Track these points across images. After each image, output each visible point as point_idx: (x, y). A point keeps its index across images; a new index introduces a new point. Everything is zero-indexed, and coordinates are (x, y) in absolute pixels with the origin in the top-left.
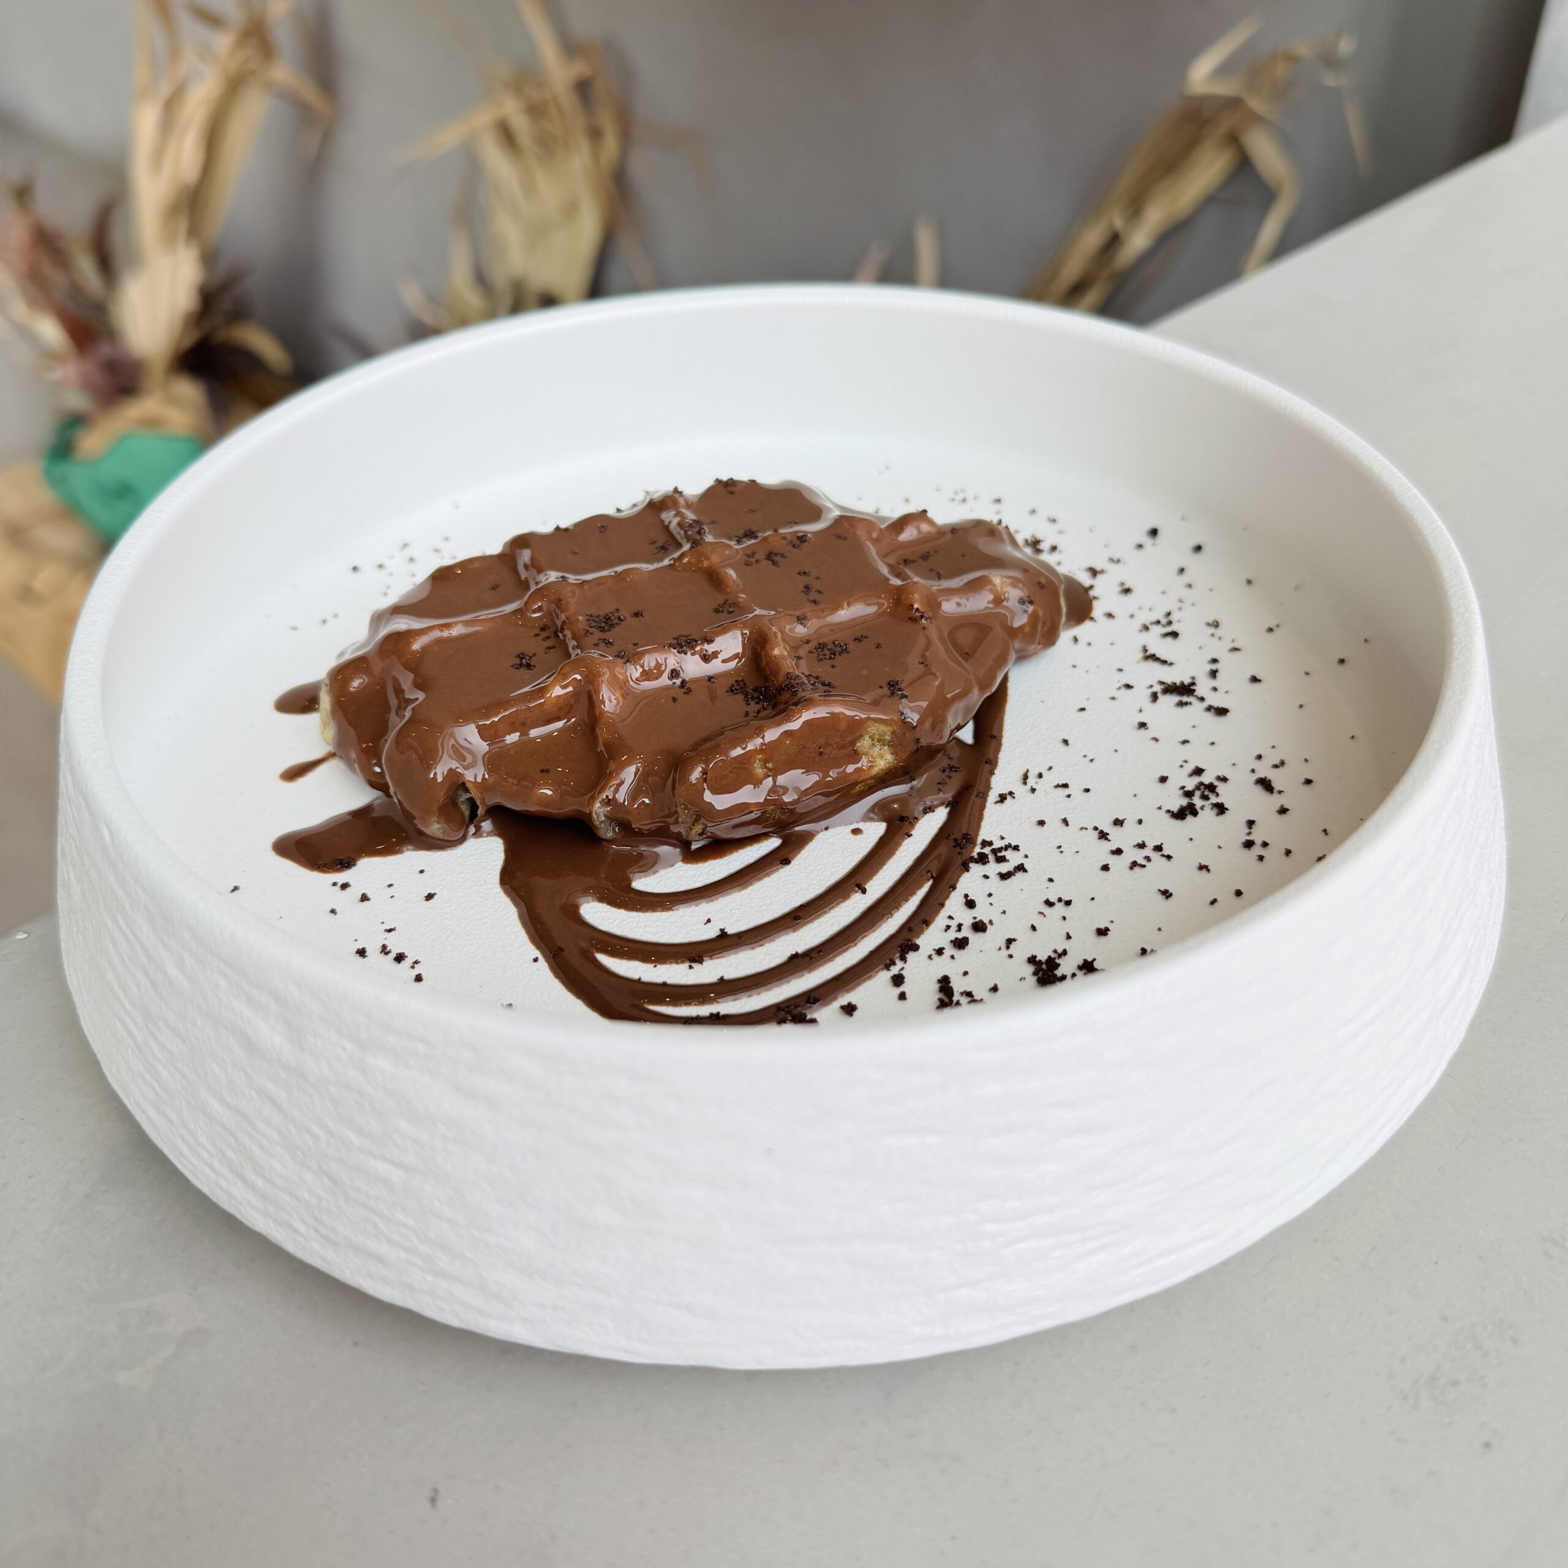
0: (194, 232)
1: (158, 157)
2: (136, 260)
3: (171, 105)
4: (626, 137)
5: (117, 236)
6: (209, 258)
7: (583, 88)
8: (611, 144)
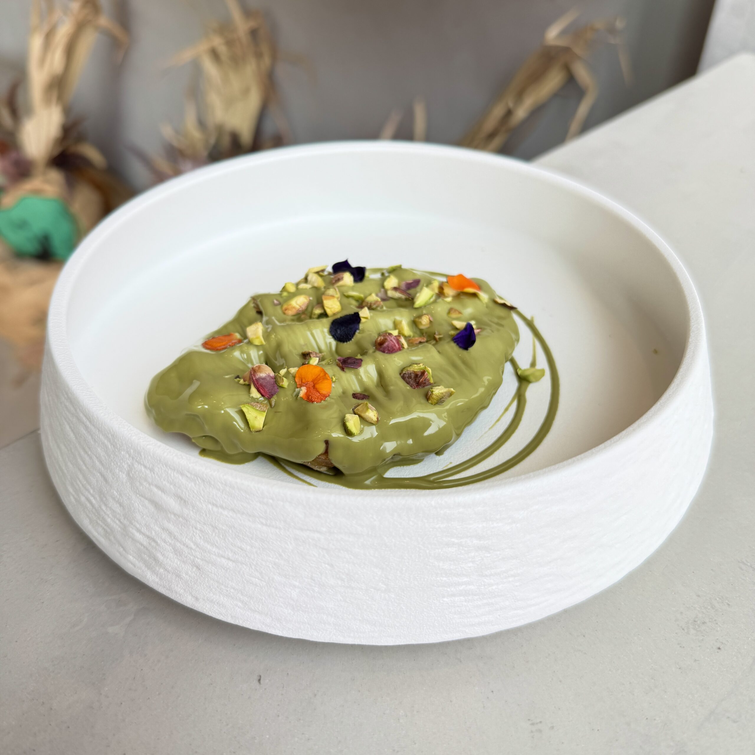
0: (60, 98)
1: (42, 61)
2: (29, 111)
3: (49, 37)
4: (274, 57)
5: (20, 99)
6: (67, 111)
7: (254, 33)
8: (267, 60)
